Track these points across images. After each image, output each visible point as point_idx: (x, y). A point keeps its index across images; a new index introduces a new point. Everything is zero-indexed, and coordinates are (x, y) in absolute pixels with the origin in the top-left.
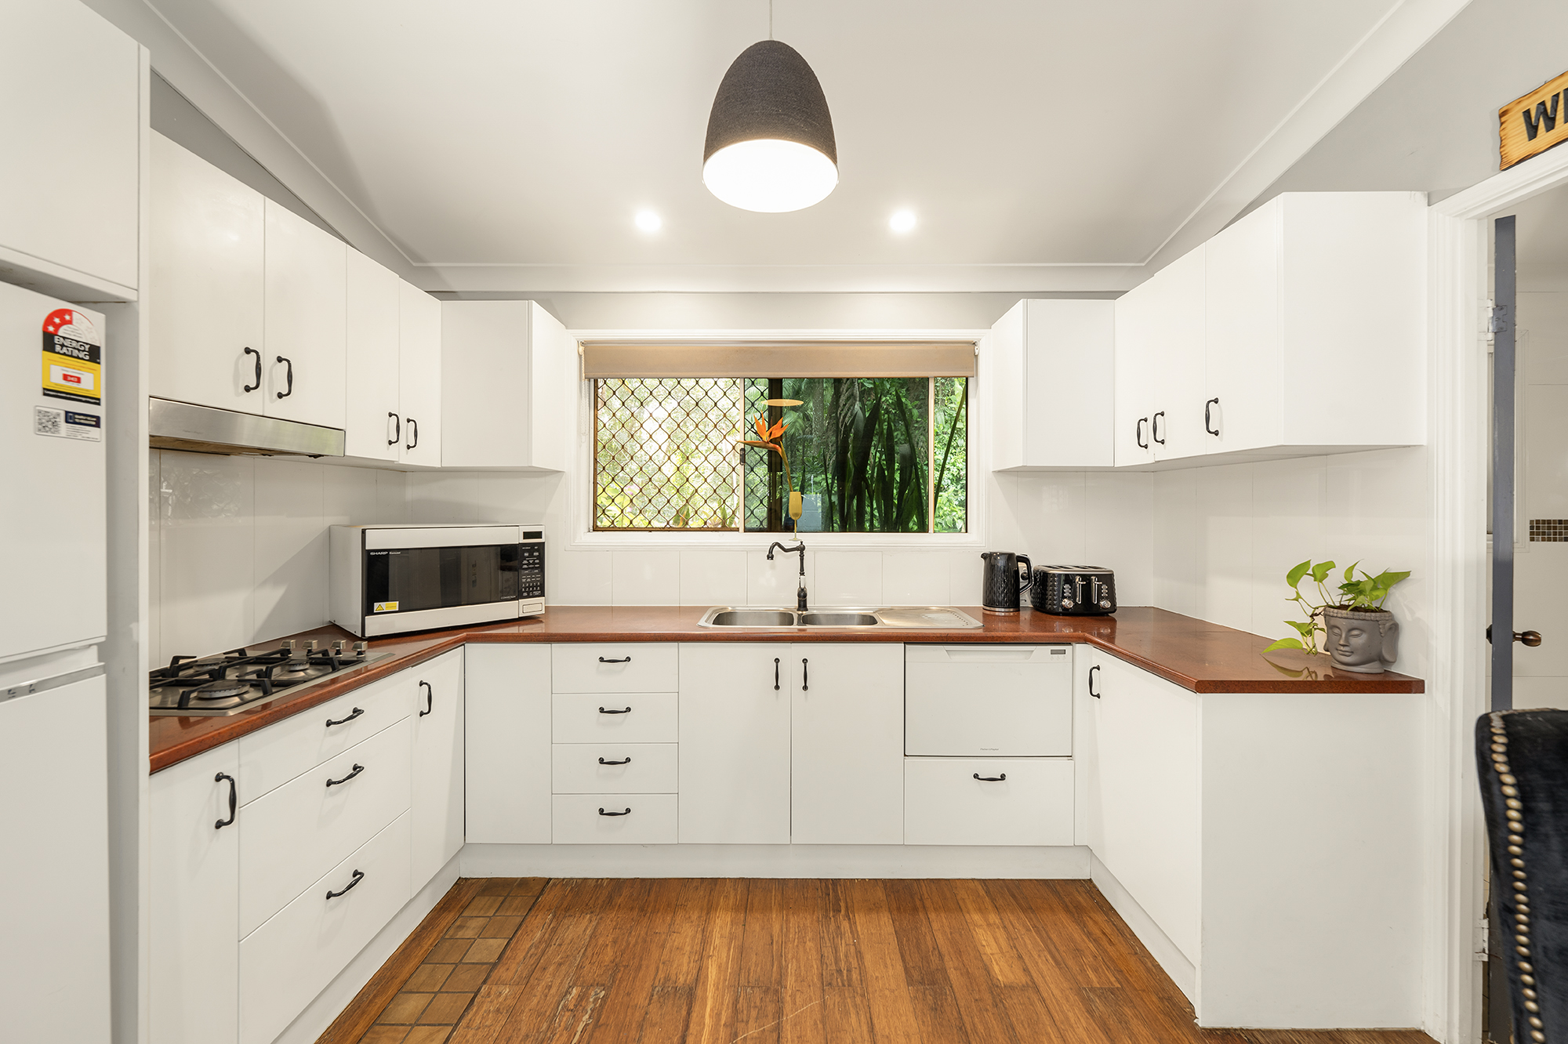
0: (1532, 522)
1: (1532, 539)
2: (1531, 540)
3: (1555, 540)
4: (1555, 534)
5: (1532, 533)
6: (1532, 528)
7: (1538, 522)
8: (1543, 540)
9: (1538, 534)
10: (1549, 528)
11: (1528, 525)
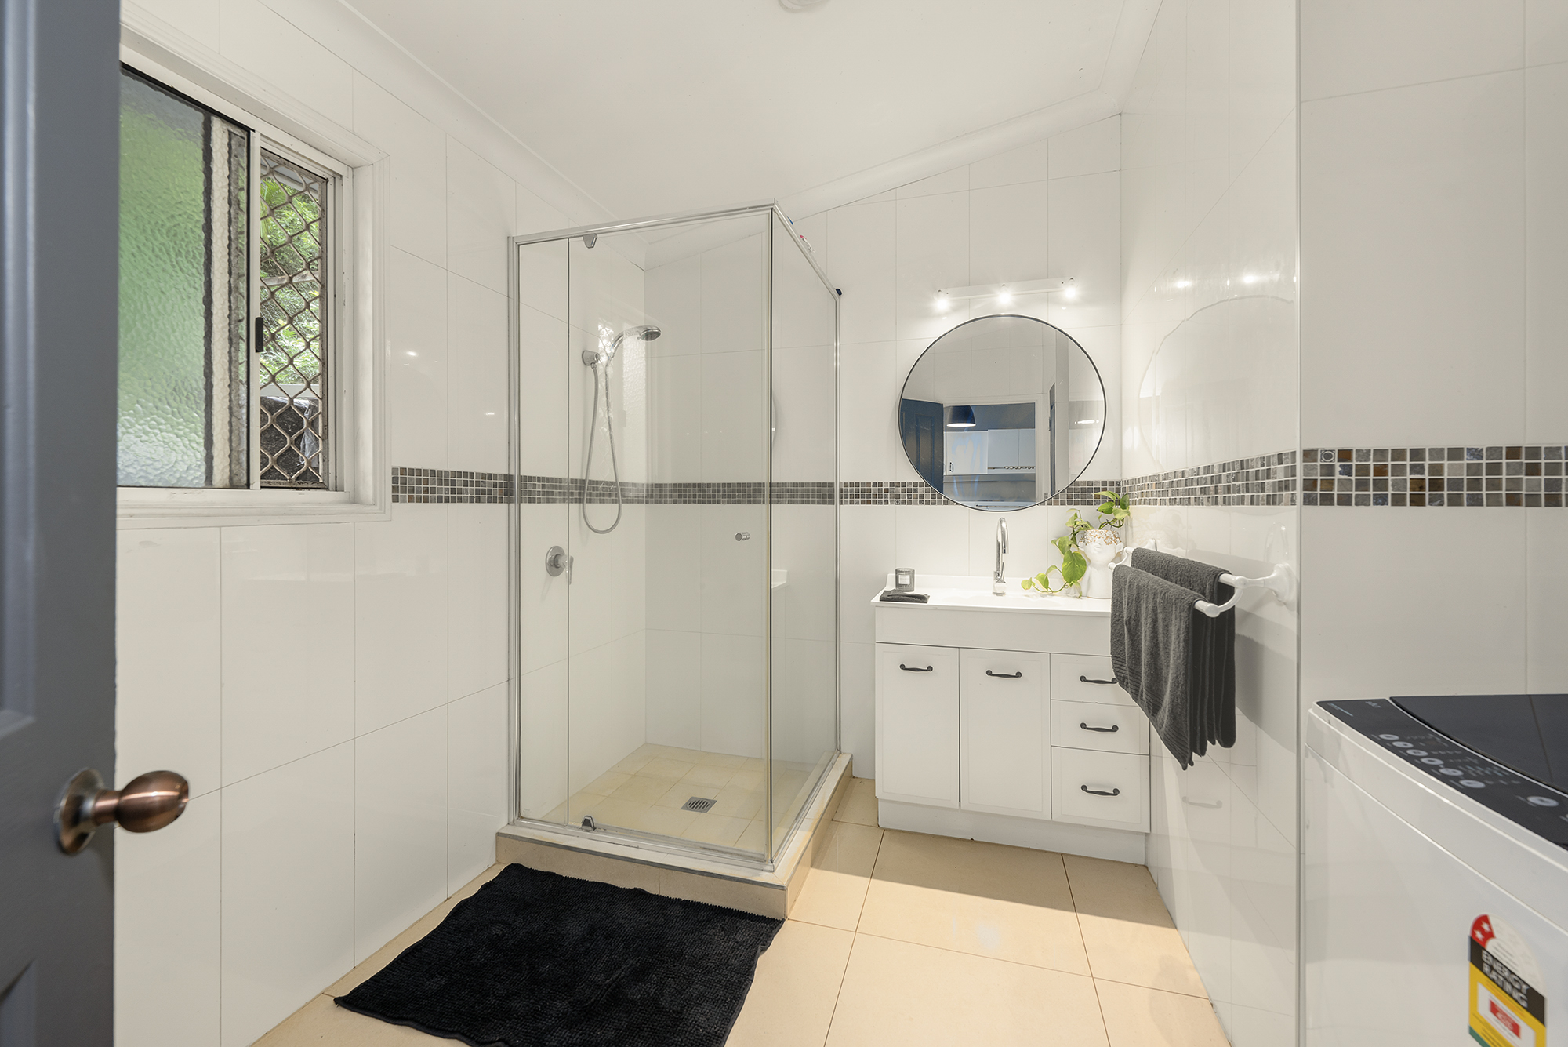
0: (394, 470)
1: (395, 499)
2: (393, 501)
3: (426, 501)
4: (426, 491)
5: (395, 489)
6: (395, 480)
7: (403, 470)
8: (411, 500)
9: (404, 491)
10: (419, 482)
11: (389, 477)
